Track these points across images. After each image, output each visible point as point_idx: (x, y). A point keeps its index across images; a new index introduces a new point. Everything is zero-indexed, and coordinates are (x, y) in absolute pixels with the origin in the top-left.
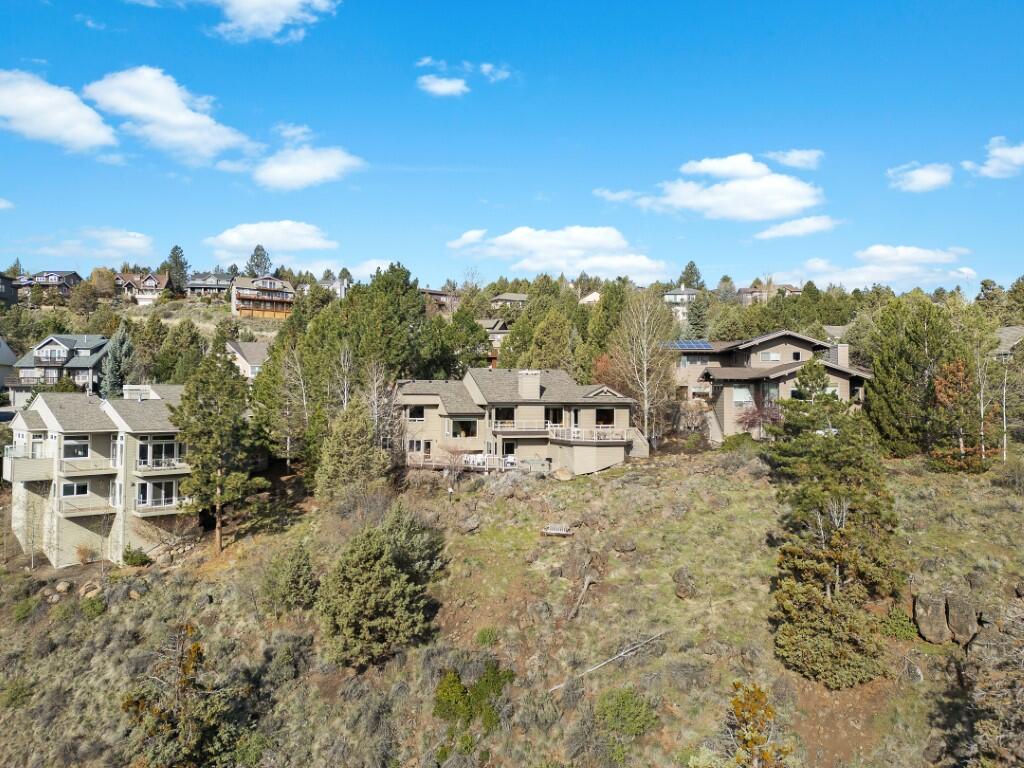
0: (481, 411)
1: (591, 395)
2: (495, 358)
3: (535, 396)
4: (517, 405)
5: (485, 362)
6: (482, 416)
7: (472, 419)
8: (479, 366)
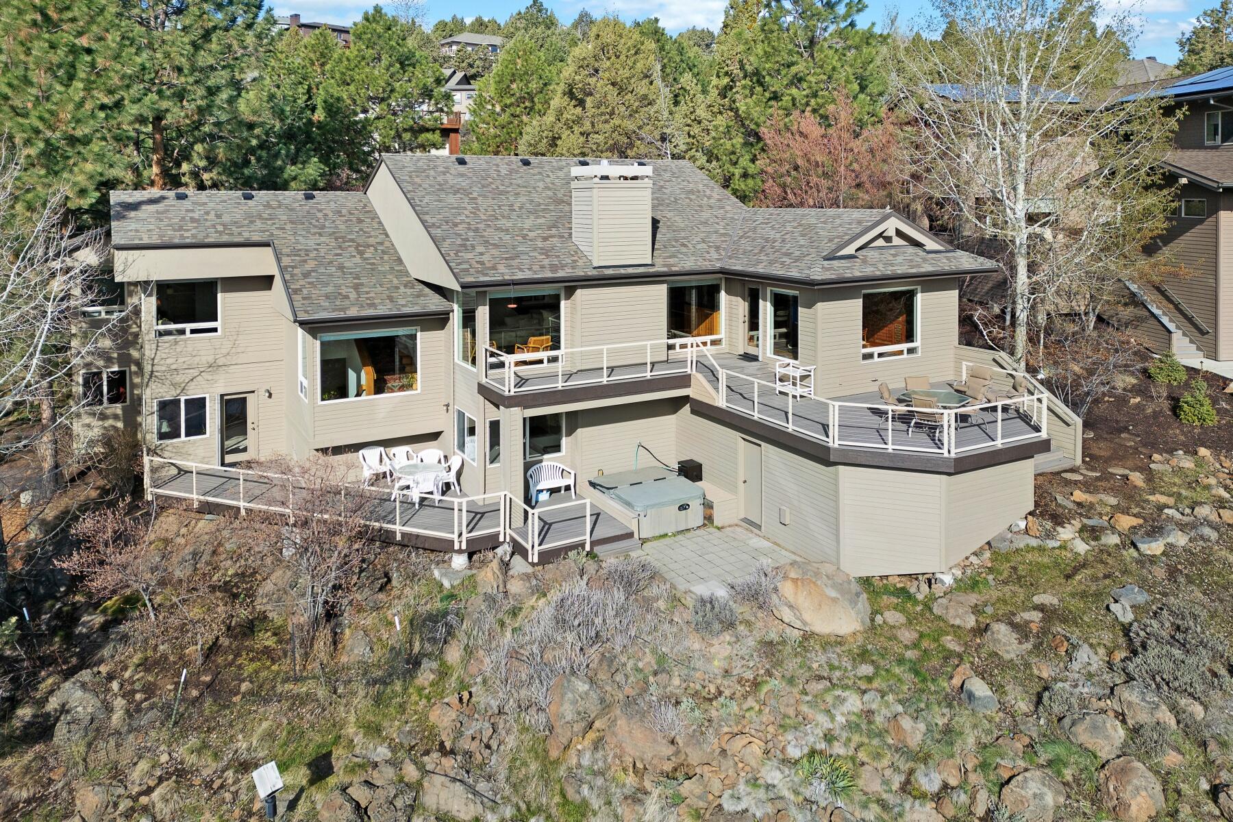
0: (435, 303)
1: (850, 250)
2: (456, 131)
3: (637, 253)
4: (572, 286)
5: (436, 137)
6: (439, 321)
7: (400, 331)
8: (423, 147)
